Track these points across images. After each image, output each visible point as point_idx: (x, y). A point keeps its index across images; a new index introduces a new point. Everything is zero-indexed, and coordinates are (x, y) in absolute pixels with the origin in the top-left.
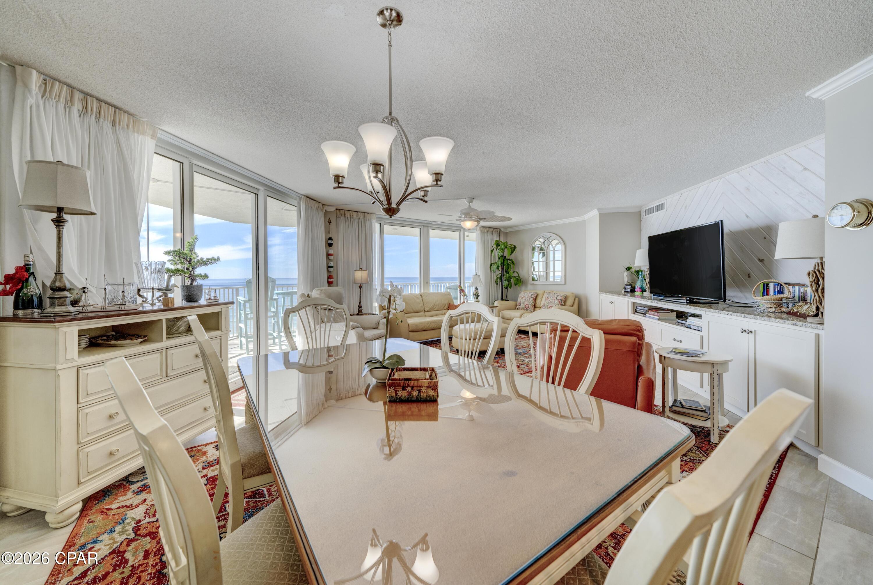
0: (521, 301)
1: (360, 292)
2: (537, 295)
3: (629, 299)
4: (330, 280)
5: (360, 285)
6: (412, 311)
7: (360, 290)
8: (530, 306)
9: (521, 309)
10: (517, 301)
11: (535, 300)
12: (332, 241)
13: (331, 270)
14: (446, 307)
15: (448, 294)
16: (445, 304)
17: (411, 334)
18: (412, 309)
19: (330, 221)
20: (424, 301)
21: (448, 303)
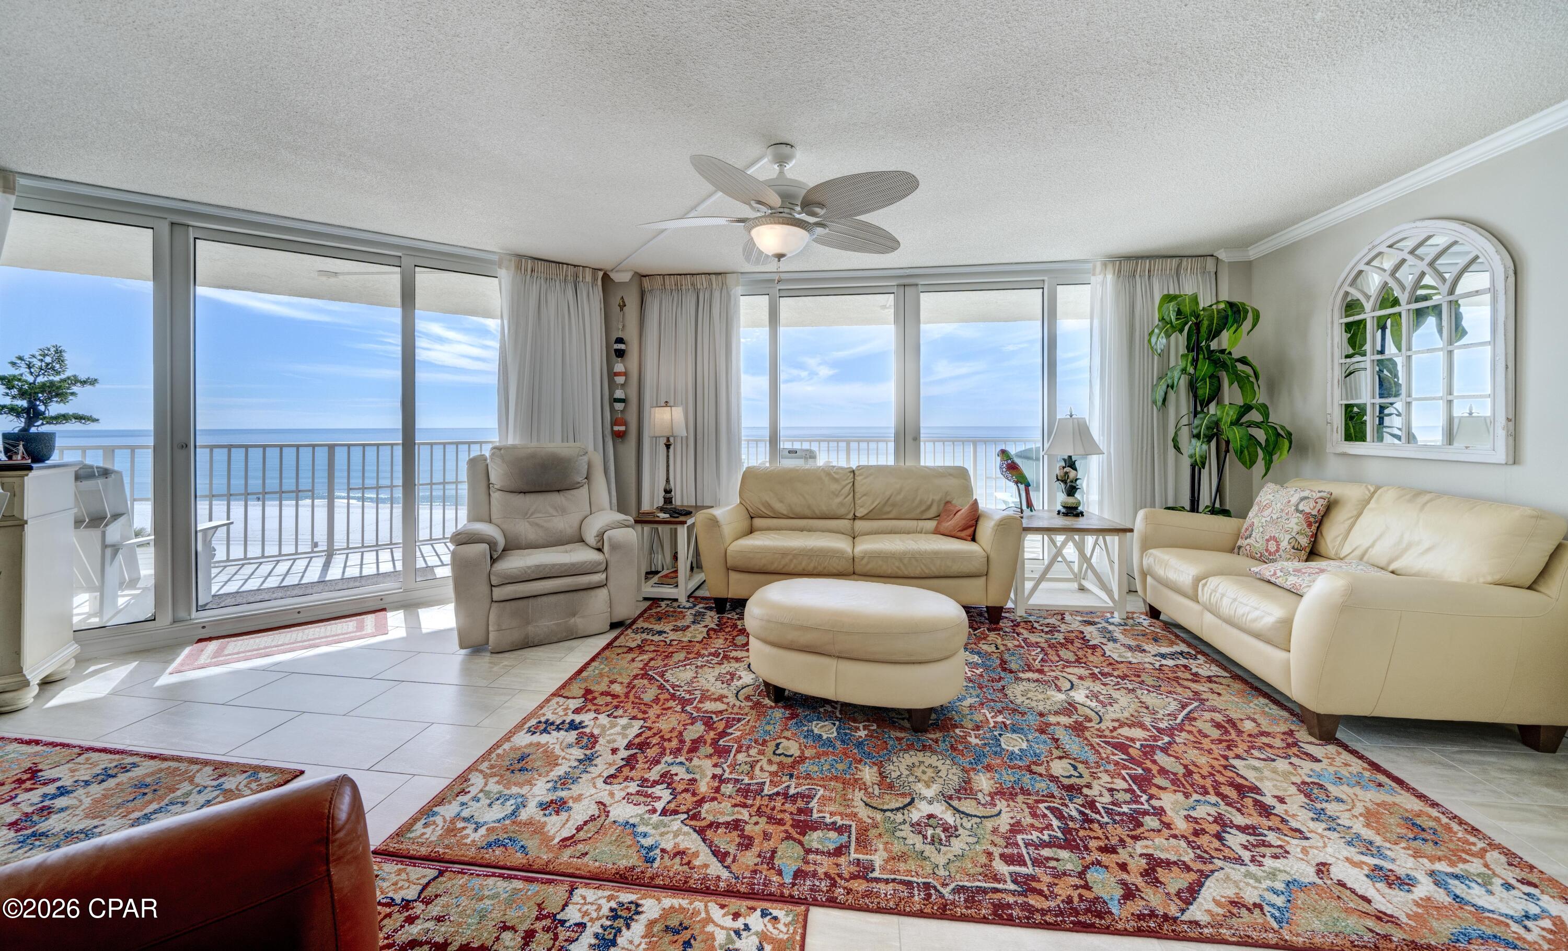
0: (1256, 521)
1: (668, 456)
4: (616, 428)
5: (668, 440)
6: (808, 512)
7: (668, 452)
11: (1318, 523)
12: (622, 346)
13: (619, 406)
14: (933, 512)
15: (950, 475)
16: (929, 503)
17: (734, 576)
18: (809, 507)
19: (624, 302)
20: (856, 490)
21: (940, 500)
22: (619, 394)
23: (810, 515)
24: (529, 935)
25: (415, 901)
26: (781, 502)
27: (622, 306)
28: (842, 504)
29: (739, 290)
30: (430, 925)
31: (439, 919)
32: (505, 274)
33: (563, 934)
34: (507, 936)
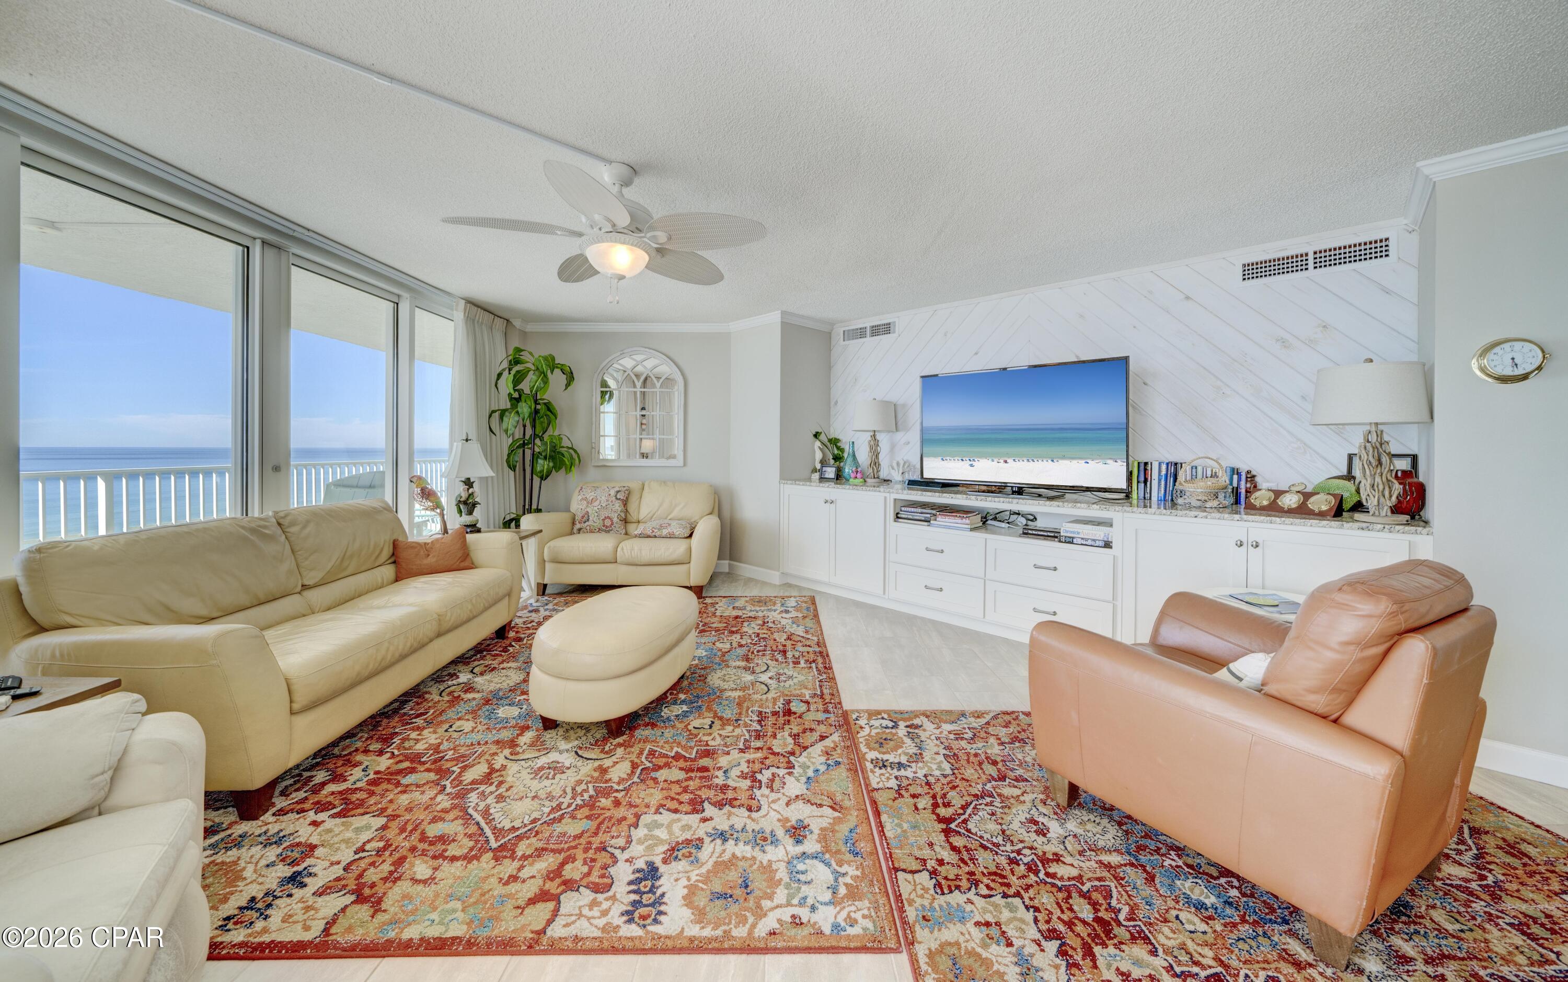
0: (588, 510)
2: (629, 493)
3: (887, 495)
8: (615, 520)
9: (591, 532)
10: (567, 510)
11: (625, 503)
24: (914, 796)
25: (928, 870)
30: (937, 848)
31: (931, 845)
33: (905, 783)
34: (920, 806)
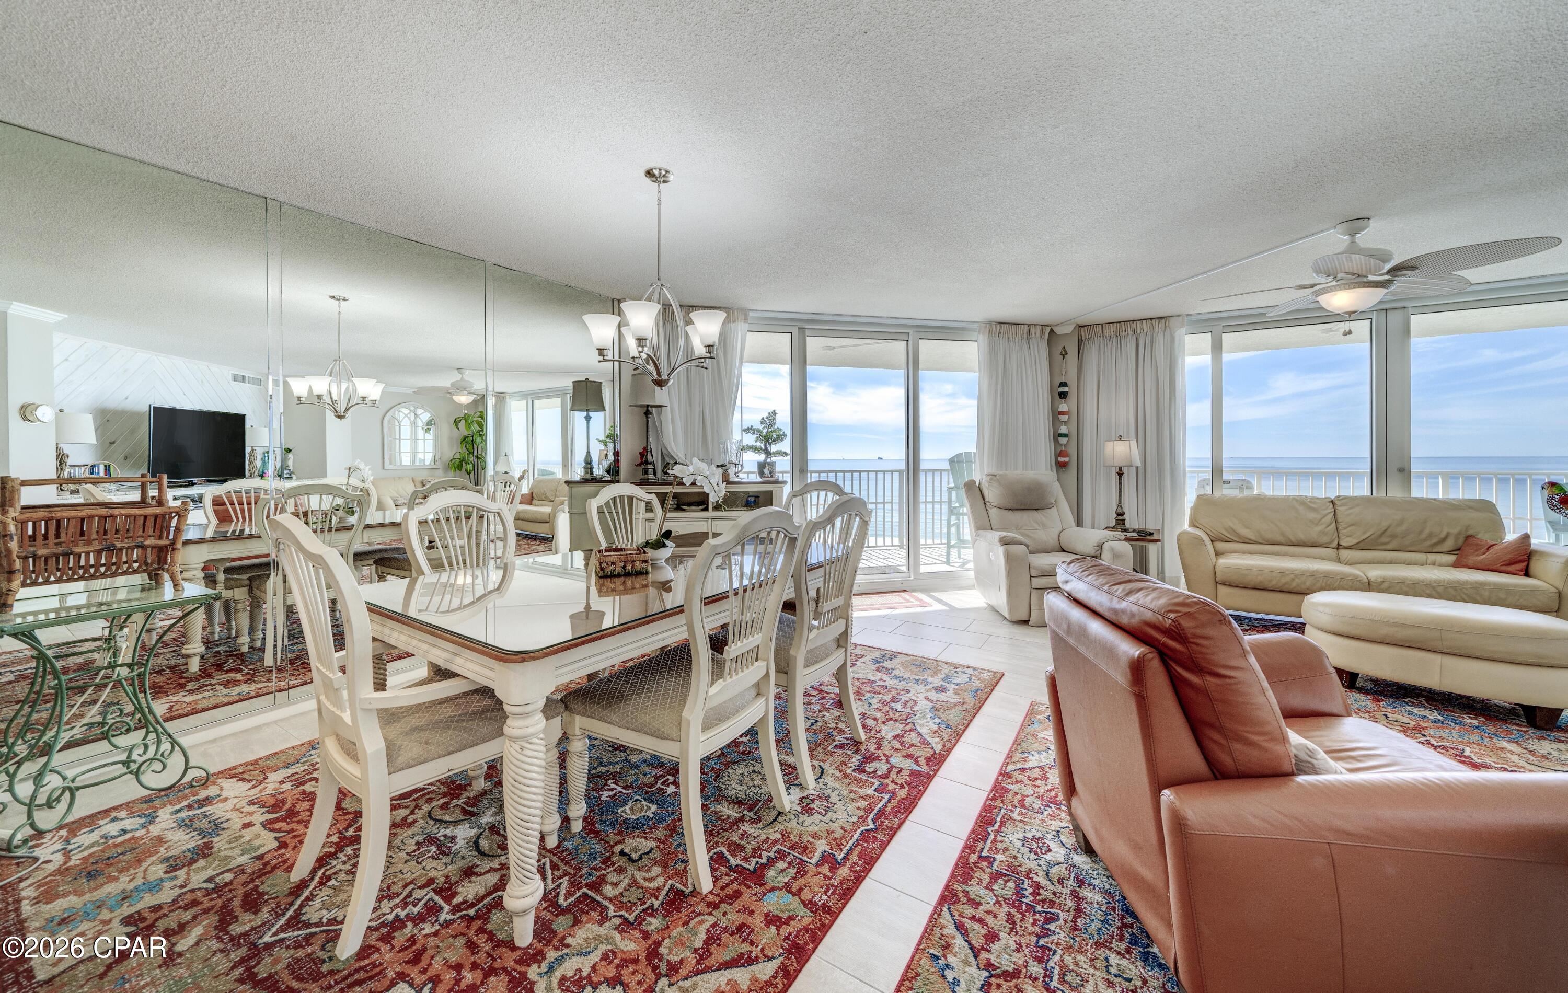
1: (1120, 484)
4: (1061, 459)
5: (1120, 469)
6: (1280, 538)
7: (1120, 479)
12: (1065, 389)
13: (1063, 440)
14: (1449, 544)
15: (1470, 508)
16: (1443, 535)
17: (1223, 590)
18: (1283, 534)
19: (1065, 350)
20: (1339, 520)
21: (1459, 533)
22: (1063, 430)
23: (1284, 542)
26: (1247, 528)
27: (1064, 354)
28: (1323, 533)
29: (1183, 330)
32: (983, 339)
